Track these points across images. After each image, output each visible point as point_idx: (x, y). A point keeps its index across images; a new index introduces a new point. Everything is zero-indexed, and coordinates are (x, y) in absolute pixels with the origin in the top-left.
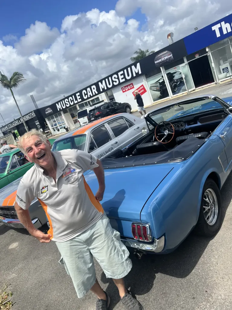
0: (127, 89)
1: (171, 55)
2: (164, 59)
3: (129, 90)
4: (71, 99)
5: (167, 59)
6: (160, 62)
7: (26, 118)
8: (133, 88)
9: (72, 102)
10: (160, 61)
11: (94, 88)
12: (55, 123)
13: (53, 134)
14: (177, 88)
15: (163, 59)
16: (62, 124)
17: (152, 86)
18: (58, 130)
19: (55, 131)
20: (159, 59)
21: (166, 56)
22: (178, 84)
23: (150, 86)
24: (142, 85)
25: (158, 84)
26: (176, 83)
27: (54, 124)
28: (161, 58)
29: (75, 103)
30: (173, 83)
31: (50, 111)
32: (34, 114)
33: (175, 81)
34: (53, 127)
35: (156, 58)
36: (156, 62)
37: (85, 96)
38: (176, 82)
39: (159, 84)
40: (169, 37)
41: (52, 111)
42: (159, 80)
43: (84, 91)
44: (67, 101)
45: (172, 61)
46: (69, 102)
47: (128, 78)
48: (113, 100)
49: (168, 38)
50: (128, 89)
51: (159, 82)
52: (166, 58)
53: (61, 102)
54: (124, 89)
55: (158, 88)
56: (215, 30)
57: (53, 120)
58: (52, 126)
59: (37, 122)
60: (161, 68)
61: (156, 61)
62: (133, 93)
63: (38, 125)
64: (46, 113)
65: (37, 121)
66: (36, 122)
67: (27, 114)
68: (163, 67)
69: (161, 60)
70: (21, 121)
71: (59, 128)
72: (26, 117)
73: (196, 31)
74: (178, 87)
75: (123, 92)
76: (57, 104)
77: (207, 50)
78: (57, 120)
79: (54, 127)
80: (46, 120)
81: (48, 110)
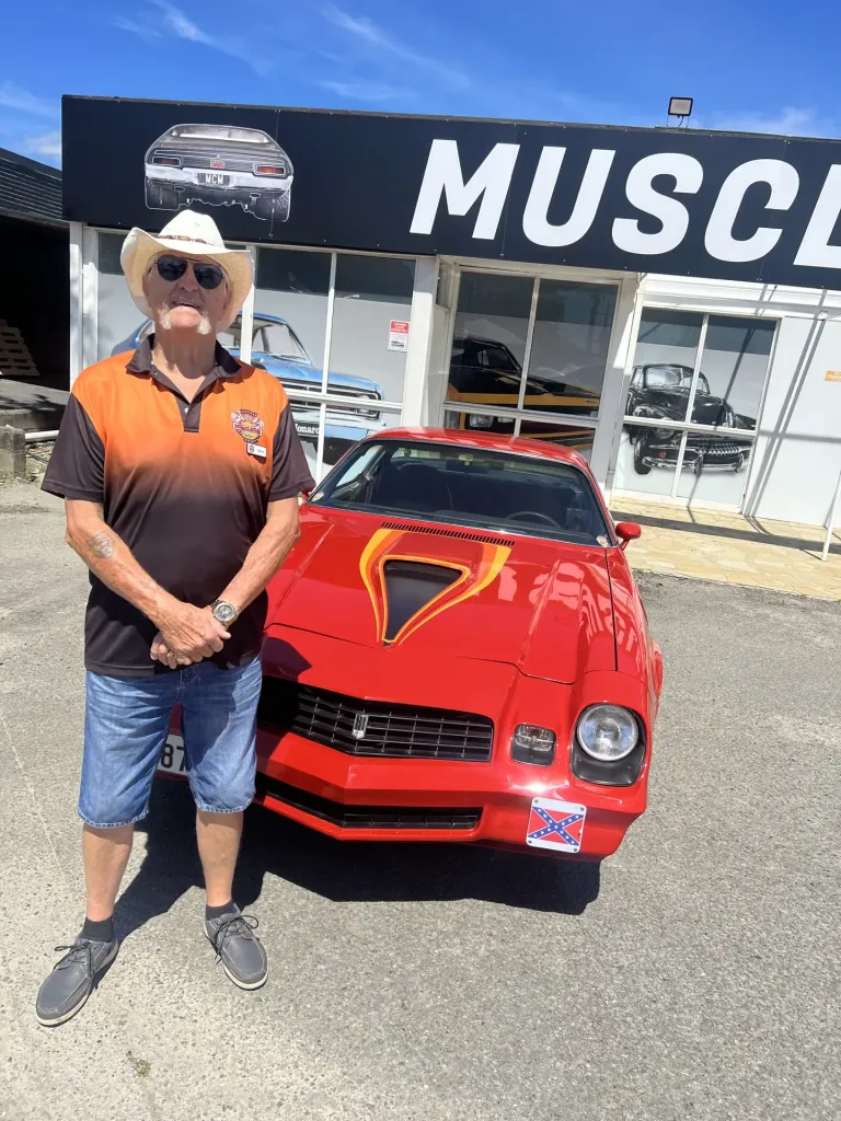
4: (760, 192)
9: (742, 230)
16: (323, 395)
29: (803, 258)
31: (241, 179)
41: (285, 184)
44: (665, 184)
46: (700, 207)
53: (552, 159)
76: (445, 149)
80: (74, 250)
81: (218, 159)
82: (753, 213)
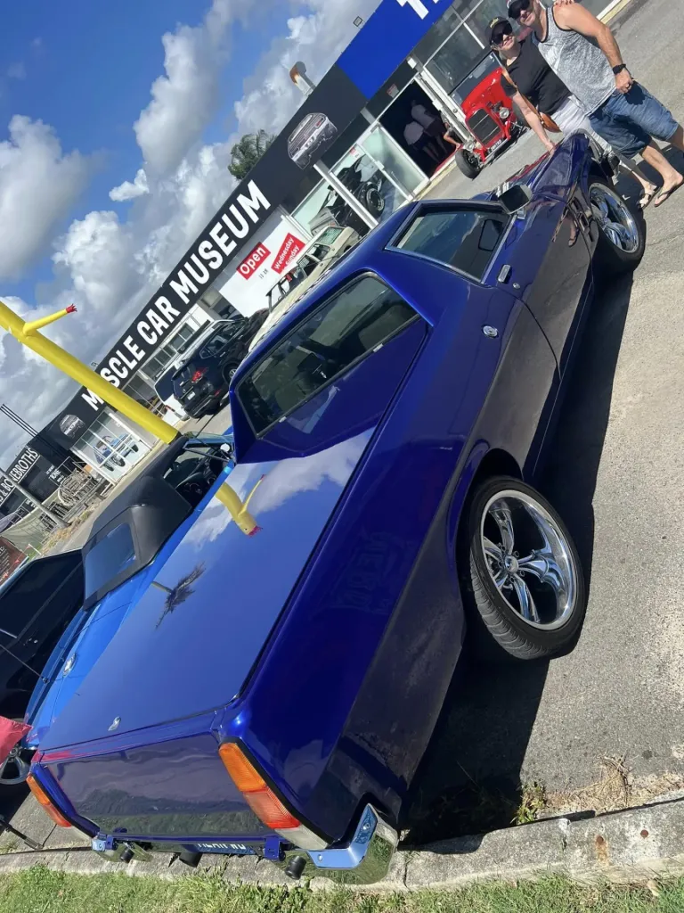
0: (252, 266)
1: (327, 121)
2: (313, 138)
3: (258, 264)
4: (115, 364)
5: (320, 137)
6: (307, 153)
7: (18, 476)
8: (268, 253)
9: (122, 372)
10: (304, 149)
11: (164, 306)
12: (103, 447)
13: (111, 483)
14: (382, 201)
15: (309, 142)
16: (123, 442)
17: (314, 225)
18: (122, 464)
19: (112, 469)
20: (300, 146)
21: (315, 129)
22: (379, 188)
23: (308, 228)
24: (289, 236)
25: (329, 211)
26: (373, 190)
27: (101, 451)
28: (304, 141)
29: (132, 368)
30: (366, 193)
31: (74, 424)
32: (34, 455)
33: (369, 183)
34: (103, 463)
35: (290, 146)
36: (295, 159)
37: (151, 337)
38: (371, 186)
39: (332, 212)
40: (298, 78)
41: (78, 419)
42: (327, 201)
43: (142, 324)
44: (107, 375)
45: (335, 134)
46: (113, 373)
47: (241, 234)
48: (230, 311)
49: (295, 82)
50: (254, 264)
51: (329, 207)
52: (315, 134)
54: (245, 269)
55: (334, 223)
56: (407, 4)
57: (94, 442)
58: (100, 461)
59: (54, 470)
60: (315, 166)
61: (294, 154)
62: (273, 267)
63: (58, 477)
64: (66, 433)
65: (52, 467)
66: (50, 473)
67: (16, 463)
68: (320, 161)
69: (307, 145)
70: (6, 491)
71: (119, 456)
72: (14, 473)
73: (361, 26)
74: (384, 195)
75: (247, 277)
76: (84, 396)
77: (412, 63)
78: (104, 438)
79: (106, 460)
80: (74, 452)
81: (68, 423)
82: (120, 369)
